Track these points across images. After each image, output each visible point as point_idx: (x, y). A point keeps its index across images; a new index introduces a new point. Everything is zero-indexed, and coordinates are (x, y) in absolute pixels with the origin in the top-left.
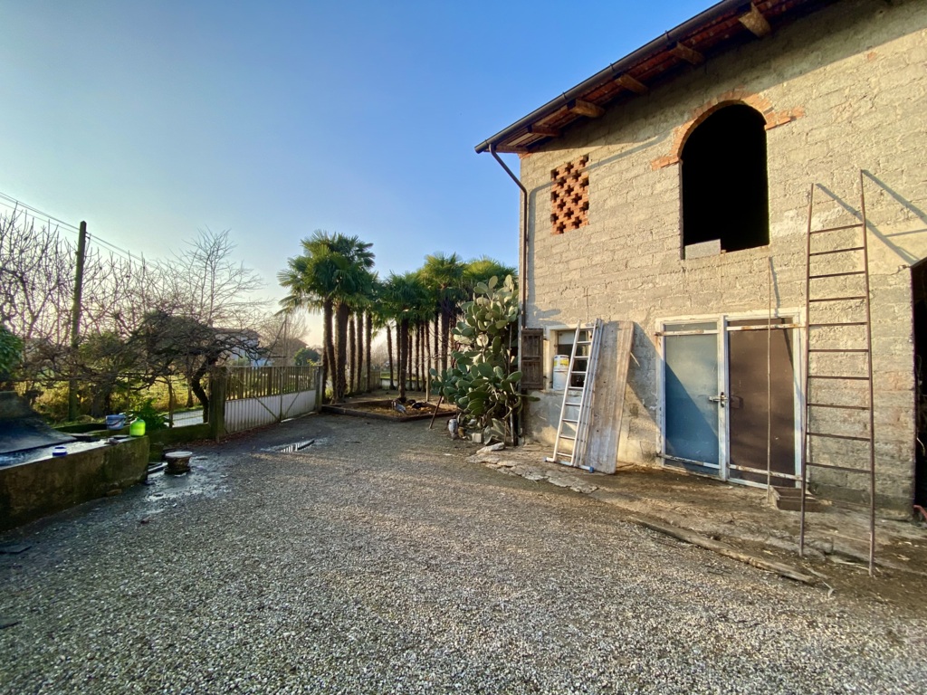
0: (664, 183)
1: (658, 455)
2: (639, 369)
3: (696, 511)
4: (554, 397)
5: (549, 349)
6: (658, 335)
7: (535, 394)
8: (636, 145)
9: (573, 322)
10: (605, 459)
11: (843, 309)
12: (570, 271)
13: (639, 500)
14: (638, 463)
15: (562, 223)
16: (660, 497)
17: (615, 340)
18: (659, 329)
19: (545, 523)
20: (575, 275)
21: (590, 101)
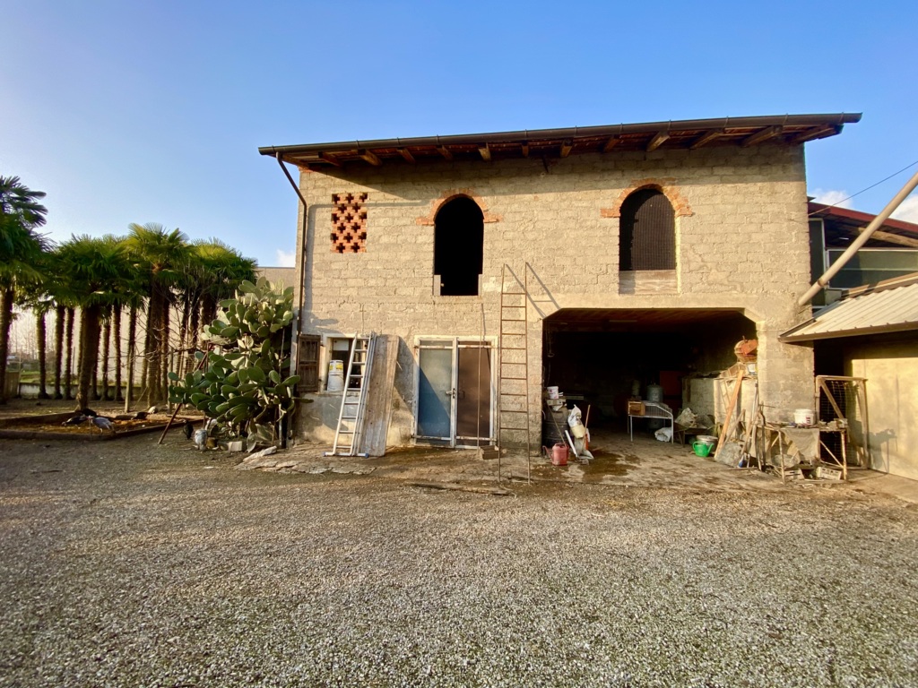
0: (424, 237)
1: (412, 437)
2: (401, 372)
3: (443, 469)
4: (328, 398)
5: (324, 354)
6: (416, 347)
7: (308, 396)
8: (405, 201)
9: (350, 332)
10: (377, 445)
11: (514, 339)
12: (348, 288)
13: (407, 470)
14: (397, 445)
15: (341, 244)
16: (420, 466)
17: (386, 350)
18: (417, 343)
19: (348, 501)
20: (353, 292)
21: (374, 153)
